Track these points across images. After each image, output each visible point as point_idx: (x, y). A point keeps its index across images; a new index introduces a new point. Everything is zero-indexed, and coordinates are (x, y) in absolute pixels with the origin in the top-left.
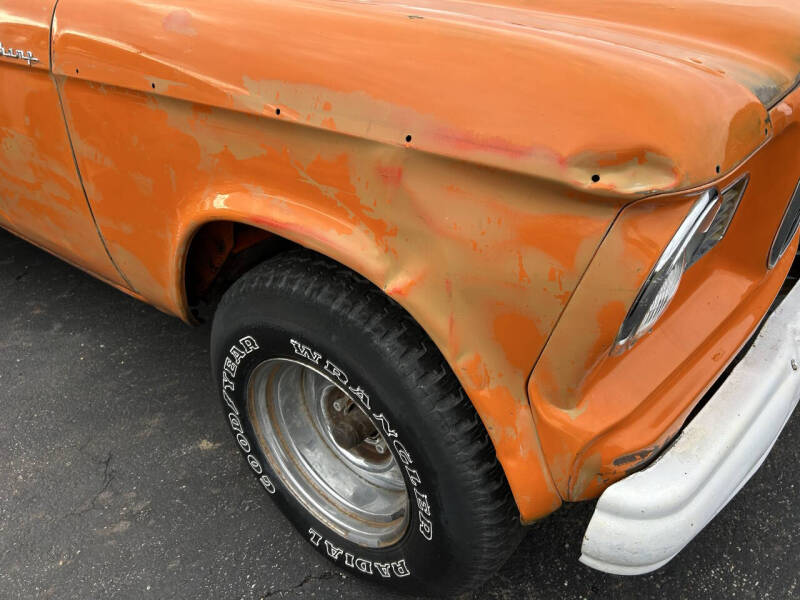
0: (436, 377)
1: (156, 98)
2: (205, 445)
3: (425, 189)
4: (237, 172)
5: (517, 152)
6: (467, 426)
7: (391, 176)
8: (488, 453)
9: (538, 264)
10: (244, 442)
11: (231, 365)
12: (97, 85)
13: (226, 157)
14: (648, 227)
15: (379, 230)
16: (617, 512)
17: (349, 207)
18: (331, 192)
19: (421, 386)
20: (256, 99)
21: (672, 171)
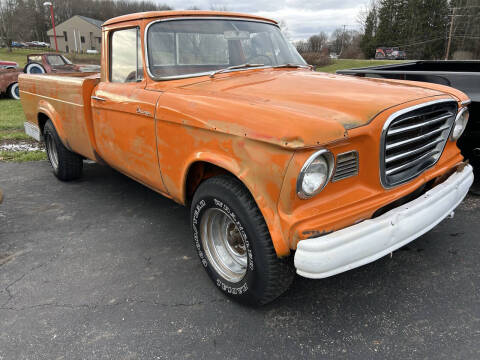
0: (254, 209)
1: (184, 125)
2: (185, 257)
3: (248, 148)
4: (203, 146)
5: (269, 137)
6: (259, 217)
7: (241, 145)
8: (266, 229)
9: (275, 168)
10: (198, 246)
11: (197, 213)
12: (168, 122)
13: (201, 143)
14: (297, 158)
15: (238, 160)
16: (305, 249)
17: (231, 154)
18: (227, 150)
19: (251, 212)
20: (209, 125)
21: (302, 141)
